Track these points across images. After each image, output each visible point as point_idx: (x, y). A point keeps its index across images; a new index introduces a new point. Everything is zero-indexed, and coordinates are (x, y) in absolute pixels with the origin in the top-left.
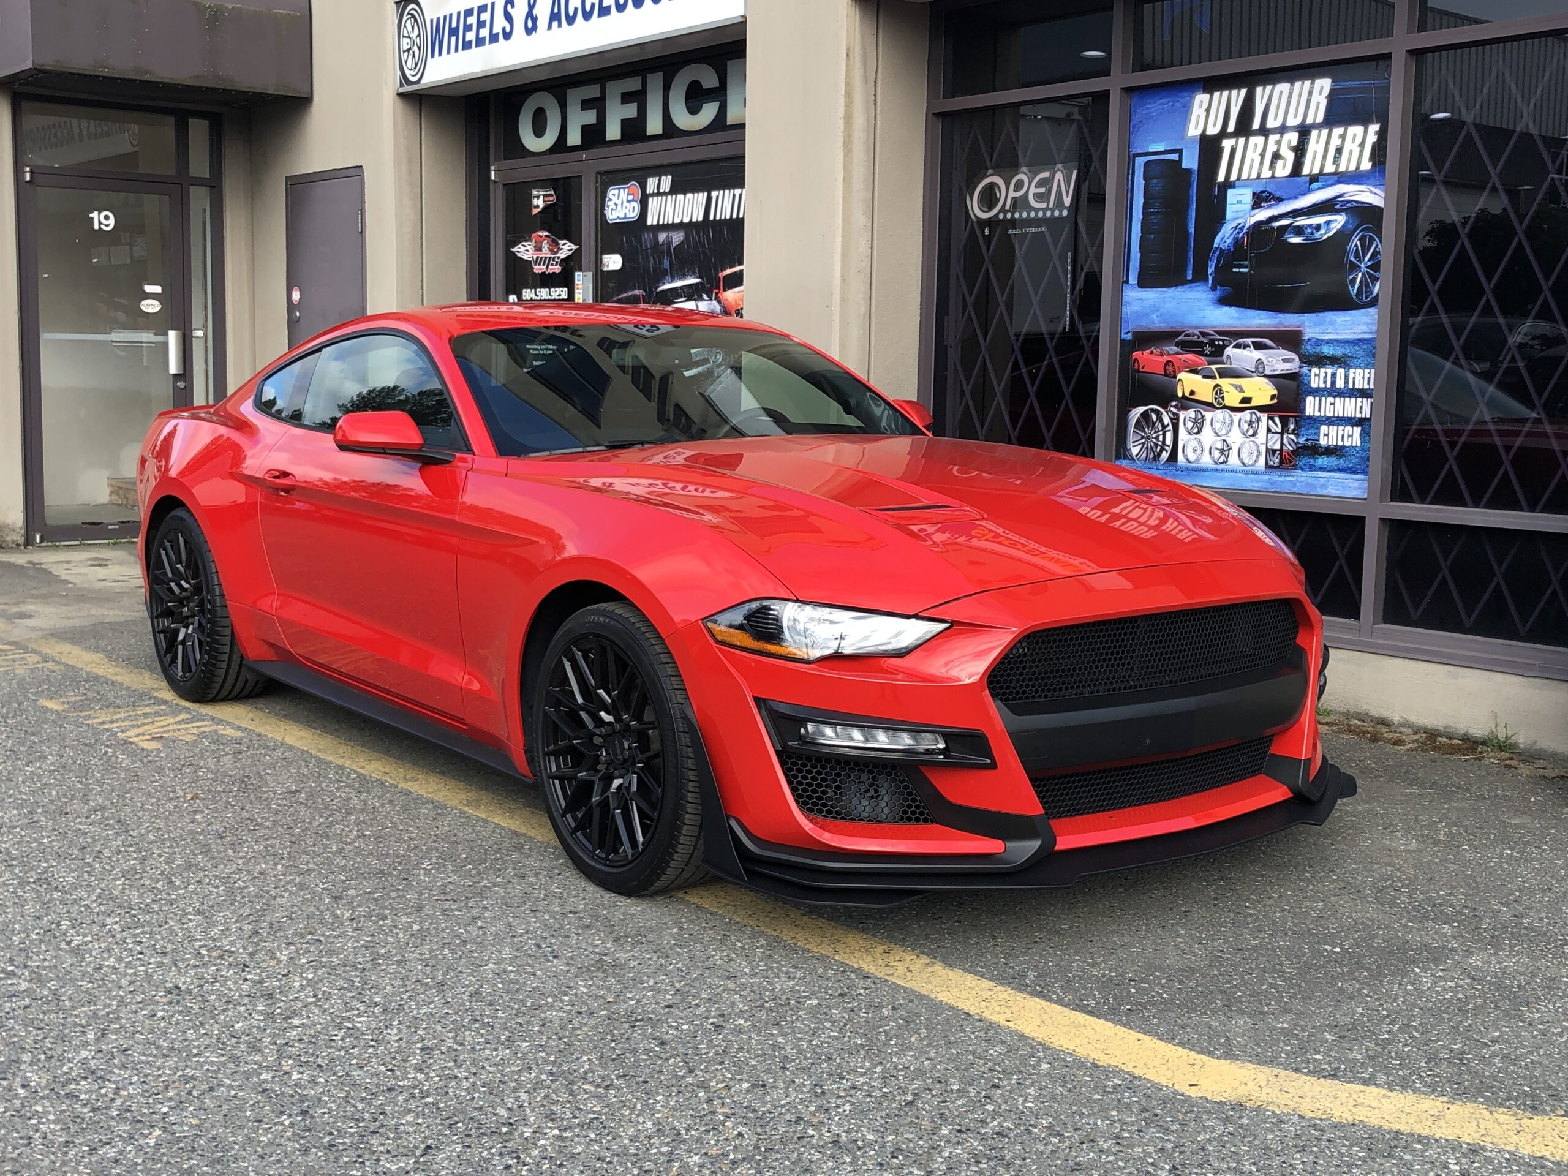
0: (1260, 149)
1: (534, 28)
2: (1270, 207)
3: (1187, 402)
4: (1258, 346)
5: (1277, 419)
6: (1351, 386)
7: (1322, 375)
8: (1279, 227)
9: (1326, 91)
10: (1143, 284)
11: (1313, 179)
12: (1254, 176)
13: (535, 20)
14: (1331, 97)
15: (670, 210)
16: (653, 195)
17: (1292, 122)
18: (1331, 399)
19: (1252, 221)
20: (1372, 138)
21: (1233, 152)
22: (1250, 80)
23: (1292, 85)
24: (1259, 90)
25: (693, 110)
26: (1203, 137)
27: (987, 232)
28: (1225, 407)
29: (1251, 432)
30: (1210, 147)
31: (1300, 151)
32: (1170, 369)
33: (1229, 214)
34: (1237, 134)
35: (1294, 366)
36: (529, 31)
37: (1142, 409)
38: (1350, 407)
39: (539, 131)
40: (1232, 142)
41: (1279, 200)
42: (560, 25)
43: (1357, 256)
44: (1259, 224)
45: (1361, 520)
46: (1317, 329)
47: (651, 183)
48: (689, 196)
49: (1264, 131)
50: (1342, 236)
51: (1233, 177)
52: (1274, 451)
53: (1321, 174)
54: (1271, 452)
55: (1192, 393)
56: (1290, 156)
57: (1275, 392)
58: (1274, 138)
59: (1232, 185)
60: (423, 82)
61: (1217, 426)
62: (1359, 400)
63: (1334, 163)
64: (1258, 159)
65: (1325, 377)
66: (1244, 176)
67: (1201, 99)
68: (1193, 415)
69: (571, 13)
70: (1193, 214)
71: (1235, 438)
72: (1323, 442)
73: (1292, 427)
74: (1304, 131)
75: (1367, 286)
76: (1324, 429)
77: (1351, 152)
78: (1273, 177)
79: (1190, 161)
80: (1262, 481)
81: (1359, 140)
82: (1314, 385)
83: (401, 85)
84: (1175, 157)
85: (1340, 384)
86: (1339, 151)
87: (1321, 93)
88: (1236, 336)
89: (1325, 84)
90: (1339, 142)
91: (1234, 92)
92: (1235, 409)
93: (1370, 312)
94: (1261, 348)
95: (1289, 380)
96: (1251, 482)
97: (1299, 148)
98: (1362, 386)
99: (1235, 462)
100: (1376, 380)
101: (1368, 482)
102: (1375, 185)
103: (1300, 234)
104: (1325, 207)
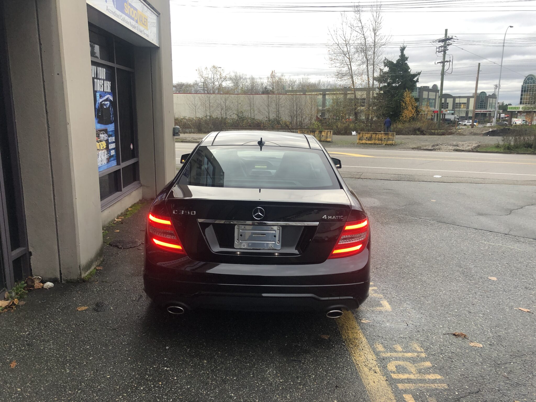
7: (110, 139)
14: (106, 74)
17: (102, 78)
18: (111, 144)
20: (110, 85)
21: (96, 82)
23: (101, 68)
24: (98, 68)
29: (104, 155)
34: (96, 78)
35: (107, 138)
46: (109, 129)
57: (106, 144)
58: (100, 81)
61: (100, 155)
62: (114, 144)
64: (99, 86)
66: (98, 90)
72: (111, 154)
73: (108, 152)
74: (104, 81)
76: (111, 151)
85: (112, 141)
86: (107, 87)
88: (100, 131)
89: (105, 70)
90: (107, 84)
92: (102, 150)
93: (113, 124)
94: (104, 134)
95: (107, 141)
96: (105, 167)
97: (103, 84)
98: (114, 140)
99: (103, 163)
100: (115, 139)
101: (117, 161)
102: (111, 96)
103: (105, 106)
104: (107, 100)
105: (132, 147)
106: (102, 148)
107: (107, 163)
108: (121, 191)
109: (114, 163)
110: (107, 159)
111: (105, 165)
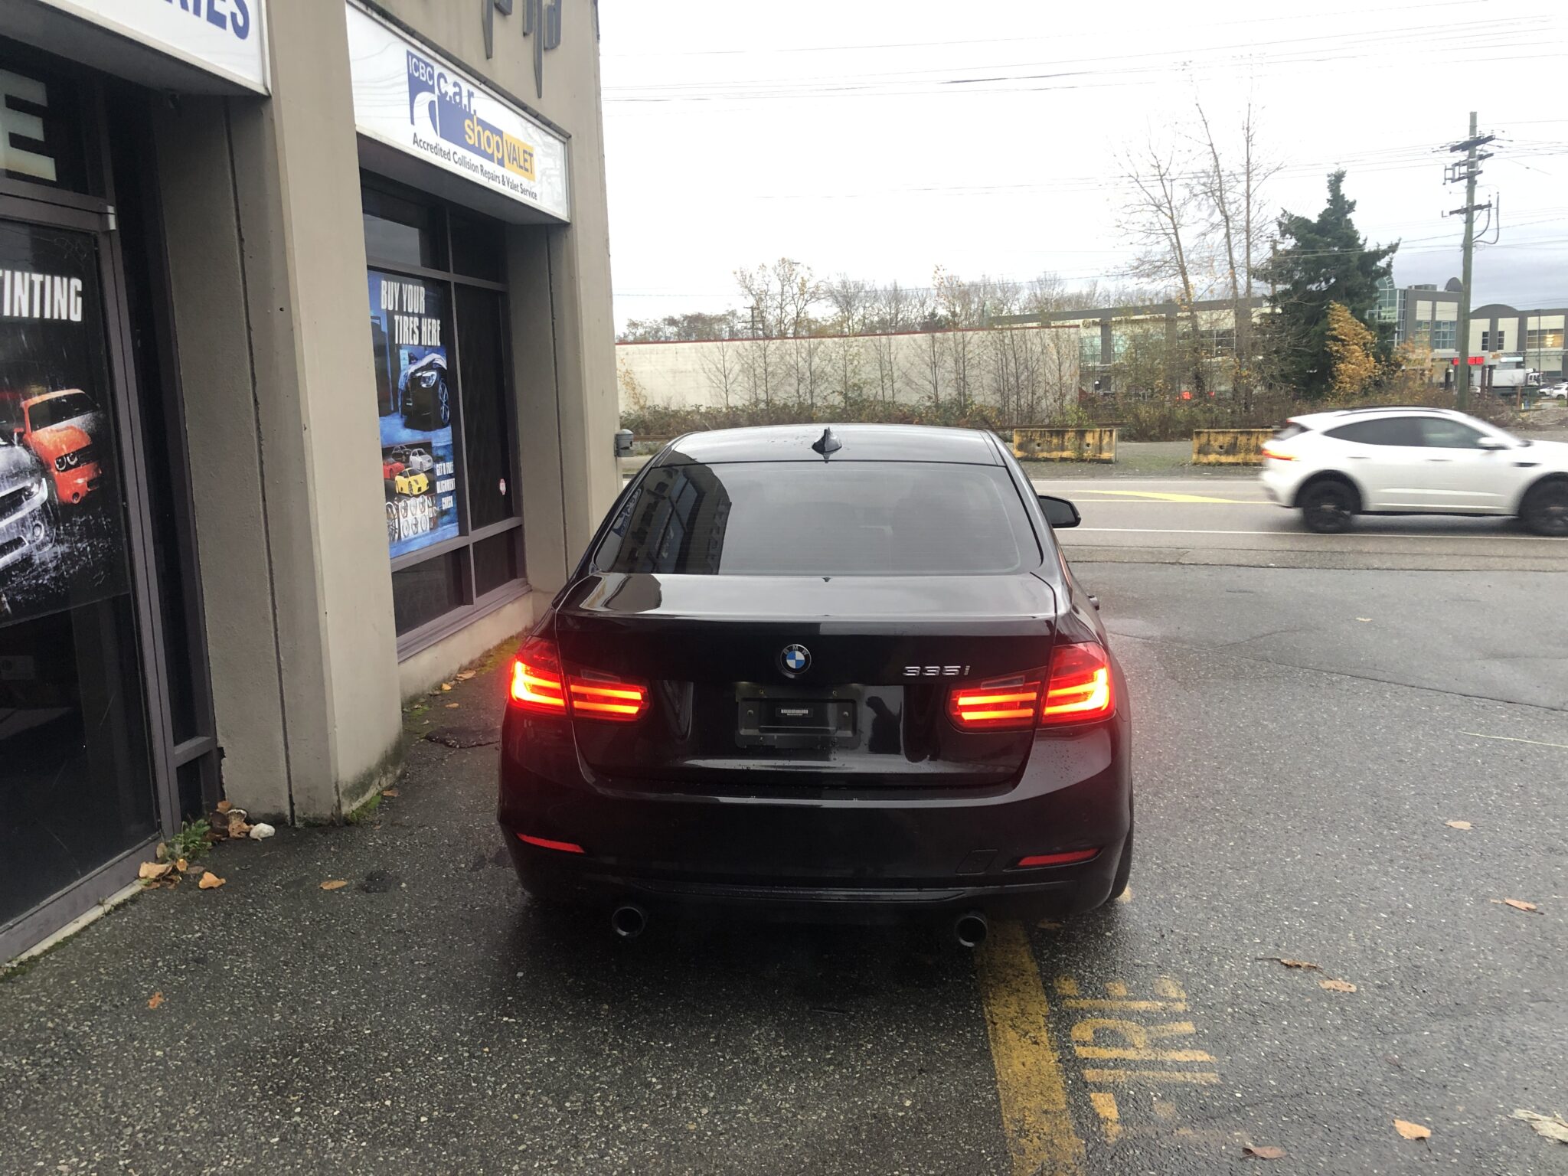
0: (407, 325)
2: (414, 363)
3: (401, 496)
5: (430, 498)
6: (447, 473)
7: (439, 467)
8: (418, 377)
11: (426, 347)
12: (407, 342)
14: (425, 299)
17: (416, 311)
18: (442, 482)
19: (409, 372)
20: (438, 327)
21: (399, 324)
22: (400, 277)
23: (413, 286)
24: (403, 284)
26: (387, 311)
28: (413, 495)
29: (423, 508)
30: (391, 318)
31: (420, 330)
32: (392, 475)
33: (402, 367)
34: (399, 313)
35: (431, 464)
40: (398, 317)
41: (417, 360)
43: (441, 395)
44: (412, 374)
46: (435, 441)
49: (407, 313)
50: (436, 385)
51: (401, 341)
55: (401, 489)
56: (417, 332)
57: (427, 482)
58: (411, 319)
59: (401, 347)
61: (412, 508)
63: (430, 339)
64: (407, 332)
66: (404, 342)
67: (384, 284)
68: (404, 505)
70: (390, 363)
71: (418, 514)
72: (443, 507)
73: (434, 501)
74: (420, 318)
75: (445, 414)
76: (443, 500)
77: (434, 334)
78: (413, 344)
79: (385, 327)
80: (430, 539)
81: (435, 327)
82: (437, 473)
84: (378, 322)
86: (430, 333)
87: (422, 295)
88: (411, 447)
89: (423, 290)
90: (430, 327)
91: (396, 283)
92: (417, 496)
93: (449, 428)
94: (421, 454)
95: (431, 472)
96: (426, 541)
97: (420, 328)
98: (451, 471)
99: (420, 530)
100: (455, 467)
101: (459, 526)
102: (442, 356)
103: (425, 382)
104: (430, 366)
105: (503, 487)
106: (416, 492)
107: (431, 529)
108: (472, 603)
109: (451, 530)
110: (430, 519)
111: (427, 535)
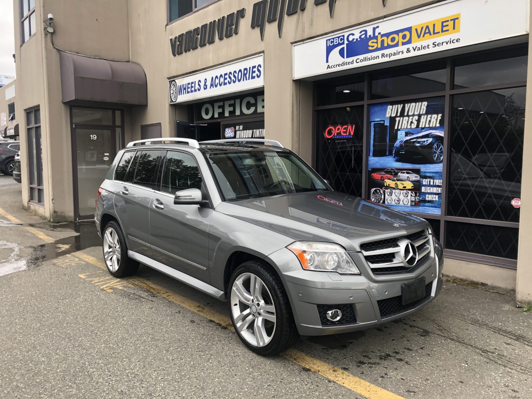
0: (407, 120)
1: (206, 88)
2: (410, 136)
3: (388, 187)
4: (408, 173)
5: (414, 193)
6: (435, 184)
7: (426, 181)
8: (413, 141)
9: (426, 105)
10: (374, 155)
11: (422, 129)
12: (405, 127)
13: (206, 86)
14: (427, 107)
15: (242, 134)
16: (238, 130)
17: (416, 113)
18: (429, 188)
19: (405, 140)
20: (439, 118)
21: (399, 121)
22: (404, 102)
23: (416, 103)
24: (406, 105)
25: (248, 108)
26: (391, 117)
27: (329, 141)
28: (398, 189)
29: (406, 196)
30: (392, 120)
31: (419, 121)
32: (382, 178)
33: (398, 138)
34: (400, 116)
35: (418, 178)
36: (205, 89)
37: (375, 189)
38: (435, 190)
39: (207, 114)
40: (399, 118)
41: (413, 134)
42: (213, 87)
43: (436, 149)
44: (407, 141)
45: (439, 221)
46: (425, 169)
47: (237, 128)
48: (248, 131)
49: (408, 116)
50: (431, 144)
51: (399, 128)
52: (413, 201)
53: (425, 127)
54: (412, 201)
55: (389, 185)
56: (416, 123)
57: (413, 185)
58: (411, 118)
59: (399, 130)
60: (177, 101)
61: (396, 194)
62: (437, 188)
63: (429, 124)
64: (406, 123)
65: (427, 182)
66: (403, 128)
67: (390, 107)
68: (389, 191)
69: (216, 84)
70: (388, 137)
71: (402, 197)
72: (427, 199)
73: (418, 195)
74: (420, 116)
75: (439, 157)
76: (427, 196)
77: (433, 122)
78: (411, 128)
79: (387, 123)
80: (410, 209)
81: (436, 118)
82: (424, 183)
83: (171, 102)
84: (383, 122)
85: (432, 183)
86: (430, 121)
87: (424, 105)
88: (401, 170)
89: (425, 103)
90: (430, 119)
91: (399, 105)
92: (401, 190)
93: (440, 164)
95: (417, 182)
98: (439, 184)
99: (402, 204)
100: (442, 183)
101: (441, 210)
102: (441, 130)
103: (419, 143)
104: (426, 136)
109: (433, 211)
